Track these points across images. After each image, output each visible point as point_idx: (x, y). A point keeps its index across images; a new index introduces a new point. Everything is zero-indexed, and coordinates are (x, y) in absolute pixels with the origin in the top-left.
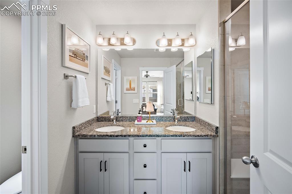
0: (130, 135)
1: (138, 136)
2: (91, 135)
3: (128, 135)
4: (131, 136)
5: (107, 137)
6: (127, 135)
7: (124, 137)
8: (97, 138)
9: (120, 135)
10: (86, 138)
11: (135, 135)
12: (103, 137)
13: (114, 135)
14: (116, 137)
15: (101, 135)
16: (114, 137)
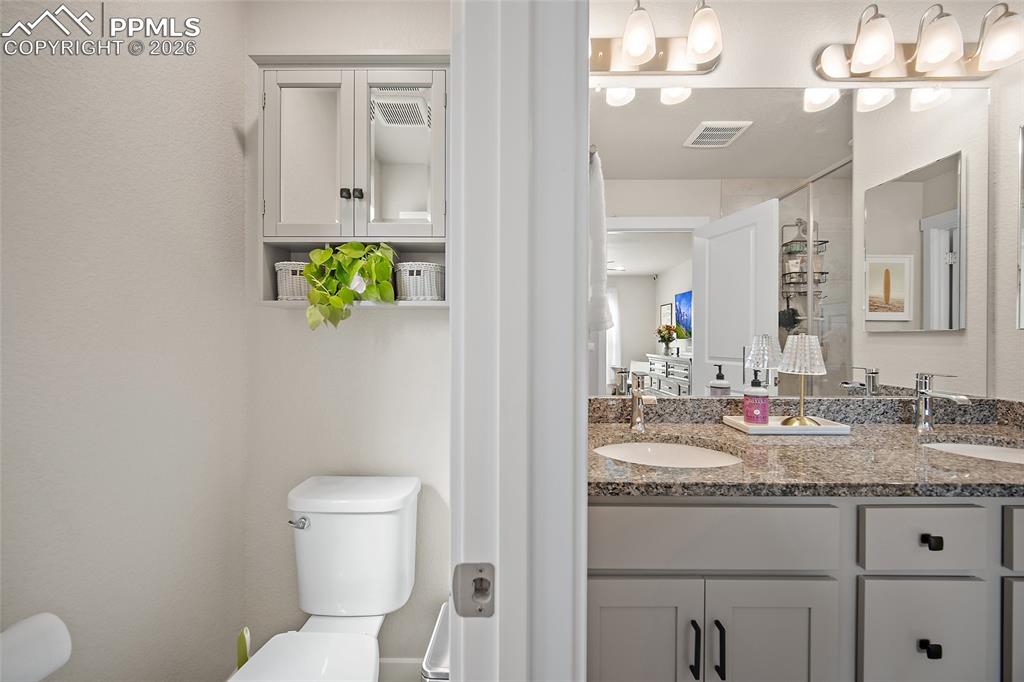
0: (859, 486)
1: (900, 490)
2: (648, 485)
3: (850, 486)
4: (864, 490)
5: (737, 498)
6: (843, 485)
7: (827, 494)
8: (677, 498)
9: (806, 487)
10: (621, 498)
11: (885, 486)
12: (713, 494)
13: (771, 486)
14: (784, 493)
15: (704, 485)
16: (774, 494)
